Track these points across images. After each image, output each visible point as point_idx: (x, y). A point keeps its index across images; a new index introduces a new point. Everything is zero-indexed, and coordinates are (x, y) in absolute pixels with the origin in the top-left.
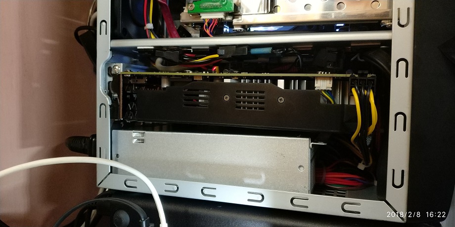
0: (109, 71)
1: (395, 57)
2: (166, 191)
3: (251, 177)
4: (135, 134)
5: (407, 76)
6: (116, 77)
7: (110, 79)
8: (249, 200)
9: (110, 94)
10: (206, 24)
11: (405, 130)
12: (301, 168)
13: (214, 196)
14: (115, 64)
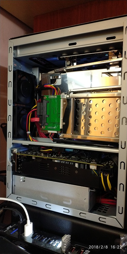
0: (12, 151)
1: (120, 161)
2: (32, 204)
3: (66, 201)
4: (22, 177)
5: (124, 169)
6: (14, 154)
7: (12, 155)
8: (64, 212)
9: (12, 161)
10: (50, 134)
11: (123, 191)
12: (86, 200)
13: (51, 208)
14: (14, 149)
